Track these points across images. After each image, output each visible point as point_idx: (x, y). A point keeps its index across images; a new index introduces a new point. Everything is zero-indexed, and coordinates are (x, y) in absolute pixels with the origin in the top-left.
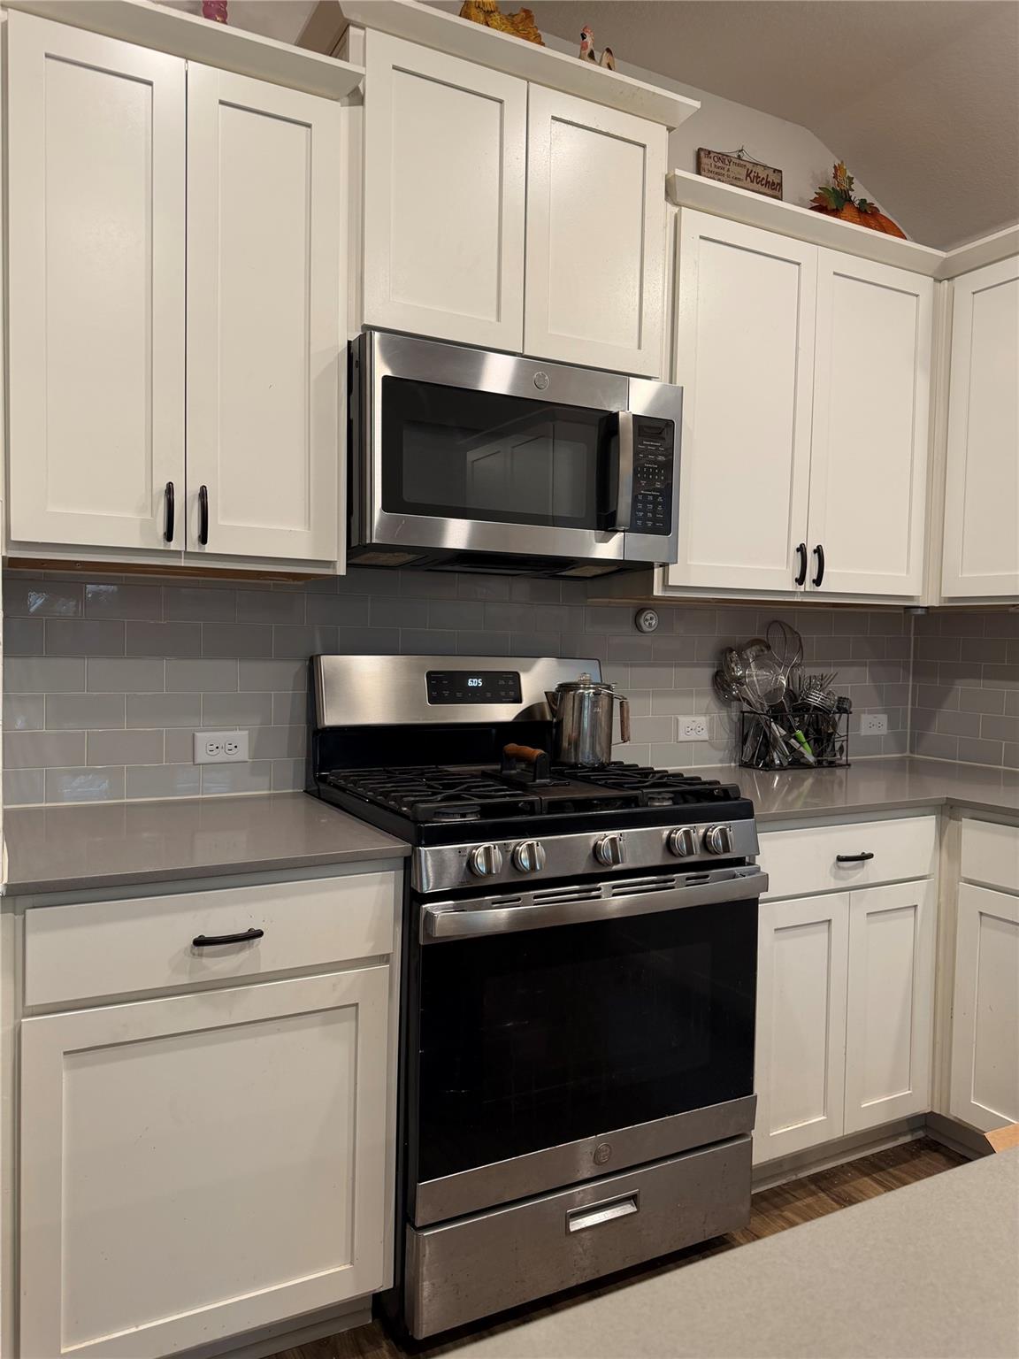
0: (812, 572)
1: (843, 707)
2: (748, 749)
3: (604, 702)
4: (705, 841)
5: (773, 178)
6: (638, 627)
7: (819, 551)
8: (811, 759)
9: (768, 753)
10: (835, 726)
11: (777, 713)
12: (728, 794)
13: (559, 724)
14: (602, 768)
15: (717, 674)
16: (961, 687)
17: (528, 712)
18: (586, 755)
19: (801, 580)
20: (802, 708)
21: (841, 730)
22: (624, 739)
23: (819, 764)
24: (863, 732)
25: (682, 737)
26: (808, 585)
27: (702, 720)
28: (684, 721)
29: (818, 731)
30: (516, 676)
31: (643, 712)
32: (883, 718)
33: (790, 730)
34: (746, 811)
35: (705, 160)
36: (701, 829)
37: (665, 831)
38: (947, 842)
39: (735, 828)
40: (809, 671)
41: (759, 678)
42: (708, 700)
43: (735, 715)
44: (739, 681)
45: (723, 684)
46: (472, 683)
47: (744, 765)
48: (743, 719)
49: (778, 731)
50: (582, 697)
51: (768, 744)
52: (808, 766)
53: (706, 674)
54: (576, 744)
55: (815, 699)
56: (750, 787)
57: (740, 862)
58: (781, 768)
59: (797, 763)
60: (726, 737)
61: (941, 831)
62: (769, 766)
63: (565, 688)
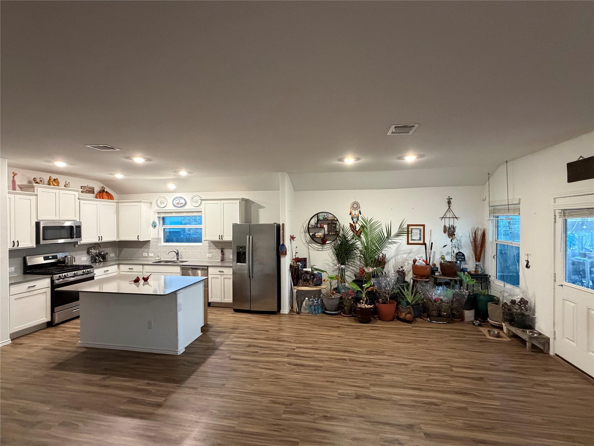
0: (101, 239)
1: (107, 254)
2: (93, 260)
3: (72, 258)
4: (88, 271)
5: (93, 188)
6: (75, 247)
7: (101, 237)
8: (102, 260)
9: (96, 261)
10: (105, 256)
11: (97, 256)
12: (90, 266)
13: (65, 261)
14: (72, 265)
15: (87, 251)
16: (124, 249)
17: (59, 260)
18: (69, 264)
19: (99, 240)
20: (101, 255)
21: (106, 257)
22: (75, 261)
23: (104, 261)
24: (111, 256)
25: (82, 260)
26: (100, 241)
27: (85, 258)
28: (82, 258)
29: (103, 257)
30: (57, 256)
31: (77, 258)
32: (114, 254)
33: (99, 258)
34: (93, 267)
35: (82, 187)
36: (87, 270)
37: (82, 271)
38: (119, 268)
39: (91, 269)
40: (102, 250)
41: (93, 251)
42: (86, 255)
43: (90, 256)
44: (91, 252)
45: (88, 253)
46: (50, 257)
47: (92, 263)
48: (92, 257)
49: (97, 258)
50: (68, 258)
51: (96, 259)
52: (102, 262)
53: (86, 251)
54: (68, 263)
55: (103, 253)
56: (93, 265)
57: (92, 273)
58: (98, 262)
59: (100, 261)
60: (89, 259)
61: (118, 267)
62: (96, 262)
63: (65, 257)
